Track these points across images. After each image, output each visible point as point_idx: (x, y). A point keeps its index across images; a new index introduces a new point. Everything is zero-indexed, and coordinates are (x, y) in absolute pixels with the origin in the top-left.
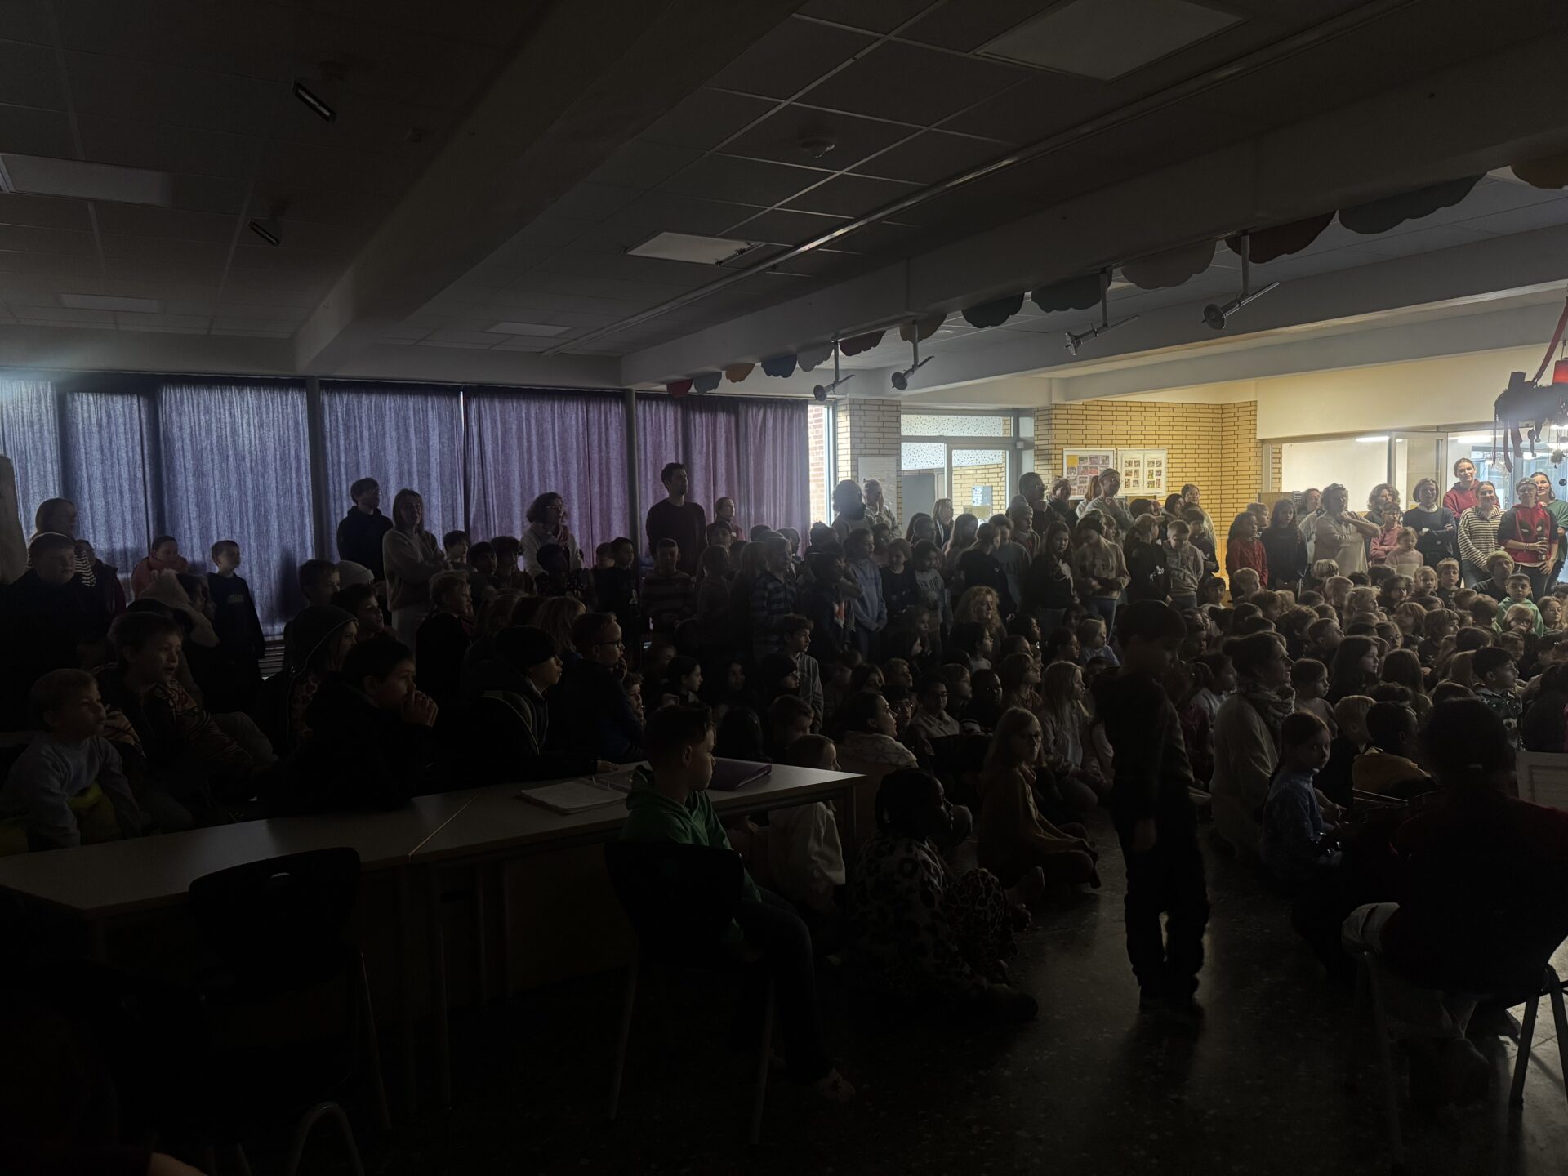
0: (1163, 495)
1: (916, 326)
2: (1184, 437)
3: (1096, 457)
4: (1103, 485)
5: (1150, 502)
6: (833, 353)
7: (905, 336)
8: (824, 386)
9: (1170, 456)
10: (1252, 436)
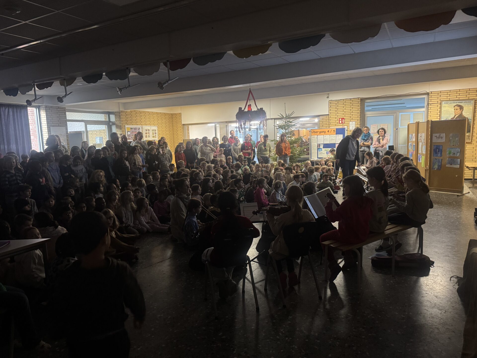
0: (157, 140)
1: (65, 81)
2: (162, 123)
3: (136, 128)
4: (138, 137)
5: (153, 142)
6: (33, 89)
7: (62, 84)
8: (30, 100)
9: (158, 128)
10: (181, 123)
